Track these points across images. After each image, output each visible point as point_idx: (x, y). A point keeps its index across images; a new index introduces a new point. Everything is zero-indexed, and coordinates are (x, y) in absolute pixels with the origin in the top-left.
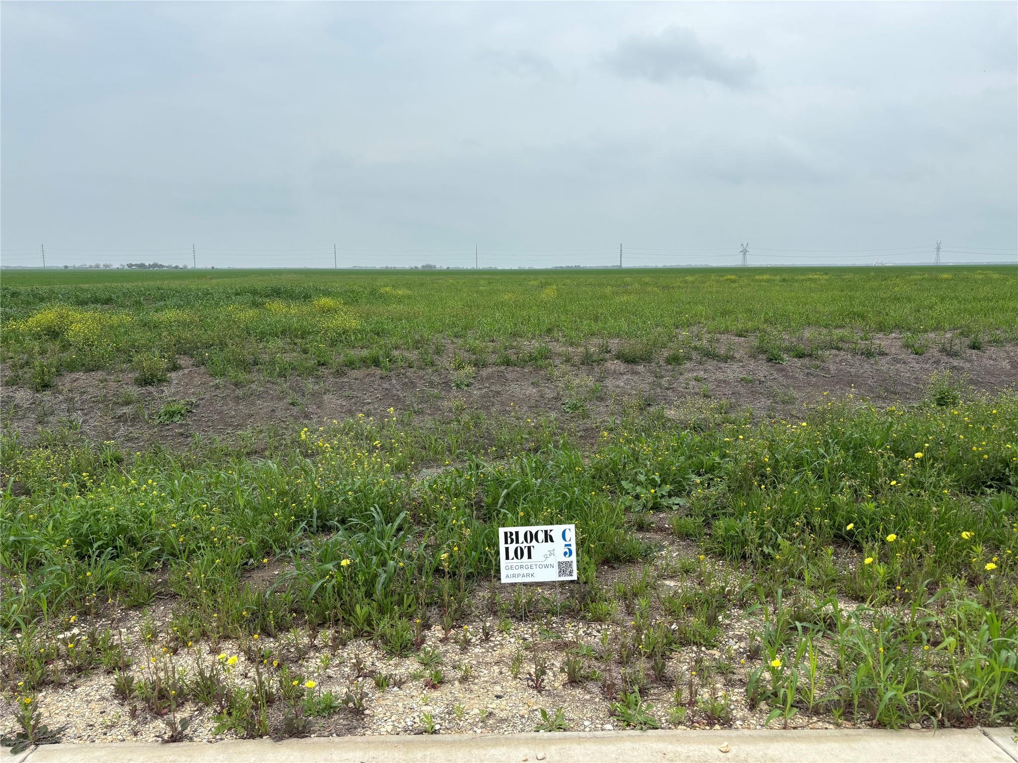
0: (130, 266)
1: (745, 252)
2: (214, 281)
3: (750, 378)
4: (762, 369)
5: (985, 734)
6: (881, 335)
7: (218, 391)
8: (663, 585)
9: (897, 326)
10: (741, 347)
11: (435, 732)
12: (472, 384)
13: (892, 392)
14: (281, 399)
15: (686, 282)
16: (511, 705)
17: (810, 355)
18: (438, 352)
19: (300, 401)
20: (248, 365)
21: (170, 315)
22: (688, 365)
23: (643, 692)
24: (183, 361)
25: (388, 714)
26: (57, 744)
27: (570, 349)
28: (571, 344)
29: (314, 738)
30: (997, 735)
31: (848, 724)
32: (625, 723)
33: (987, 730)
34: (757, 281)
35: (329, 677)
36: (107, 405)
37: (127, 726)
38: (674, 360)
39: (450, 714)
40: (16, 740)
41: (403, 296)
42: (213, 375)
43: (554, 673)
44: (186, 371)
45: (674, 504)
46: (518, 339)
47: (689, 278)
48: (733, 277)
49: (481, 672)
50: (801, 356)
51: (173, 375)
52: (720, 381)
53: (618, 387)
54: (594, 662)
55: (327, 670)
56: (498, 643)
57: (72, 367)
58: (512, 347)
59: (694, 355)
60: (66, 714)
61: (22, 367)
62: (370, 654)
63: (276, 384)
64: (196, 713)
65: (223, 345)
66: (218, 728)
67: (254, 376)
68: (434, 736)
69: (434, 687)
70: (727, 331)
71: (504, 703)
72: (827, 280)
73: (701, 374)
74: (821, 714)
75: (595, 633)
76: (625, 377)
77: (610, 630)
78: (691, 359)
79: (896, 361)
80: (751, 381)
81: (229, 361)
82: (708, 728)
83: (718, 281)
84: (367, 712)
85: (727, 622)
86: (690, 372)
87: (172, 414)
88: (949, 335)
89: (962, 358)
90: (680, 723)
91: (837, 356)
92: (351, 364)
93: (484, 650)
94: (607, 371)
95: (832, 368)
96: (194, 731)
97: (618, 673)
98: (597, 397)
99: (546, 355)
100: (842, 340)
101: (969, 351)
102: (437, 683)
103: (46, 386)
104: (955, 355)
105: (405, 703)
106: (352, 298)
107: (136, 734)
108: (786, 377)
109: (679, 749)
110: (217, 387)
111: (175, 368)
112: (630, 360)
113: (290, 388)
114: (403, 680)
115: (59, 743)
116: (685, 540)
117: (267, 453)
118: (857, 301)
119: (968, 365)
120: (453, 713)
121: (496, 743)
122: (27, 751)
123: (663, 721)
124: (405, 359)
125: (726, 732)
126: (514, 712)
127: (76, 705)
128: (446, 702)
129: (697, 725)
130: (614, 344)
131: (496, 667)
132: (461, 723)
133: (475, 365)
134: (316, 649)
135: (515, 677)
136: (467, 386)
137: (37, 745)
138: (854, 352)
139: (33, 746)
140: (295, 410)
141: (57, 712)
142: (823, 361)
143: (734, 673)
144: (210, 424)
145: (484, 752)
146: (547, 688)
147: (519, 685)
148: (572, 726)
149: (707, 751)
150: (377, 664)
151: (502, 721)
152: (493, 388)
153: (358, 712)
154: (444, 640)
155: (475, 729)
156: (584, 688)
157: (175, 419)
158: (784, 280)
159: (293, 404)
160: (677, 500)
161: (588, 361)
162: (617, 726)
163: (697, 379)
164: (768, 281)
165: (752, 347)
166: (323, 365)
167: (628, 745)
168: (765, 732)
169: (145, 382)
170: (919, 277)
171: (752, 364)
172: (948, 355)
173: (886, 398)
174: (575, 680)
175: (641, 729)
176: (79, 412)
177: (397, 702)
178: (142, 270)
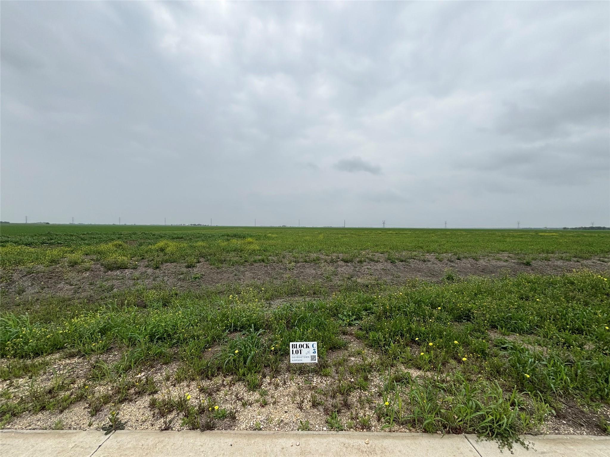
0: (191, 225)
1: (384, 223)
2: (216, 231)
3: (385, 268)
4: (389, 266)
5: (466, 437)
6: (428, 254)
7: (212, 270)
8: (350, 360)
9: (433, 251)
10: (382, 259)
11: (261, 429)
12: (294, 269)
13: (432, 274)
14: (232, 273)
15: (365, 233)
16: (290, 416)
17: (405, 261)
18: (284, 257)
19: (238, 274)
20: (222, 262)
21: (200, 243)
22: (365, 263)
23: (339, 412)
24: (202, 260)
25: (245, 419)
26: (122, 430)
27: (326, 257)
28: (327, 256)
29: (216, 431)
30: (470, 438)
31: (413, 430)
32: (331, 427)
33: (466, 435)
34: (388, 233)
35: (226, 400)
36: (176, 275)
37: (150, 421)
38: (360, 262)
39: (267, 420)
40: (109, 427)
41: (275, 237)
42: (211, 265)
43: (307, 401)
44: (202, 263)
45: (356, 323)
46: (310, 253)
47: (366, 232)
48: (380, 232)
49: (281, 399)
50: (402, 261)
51: (198, 264)
52: (375, 269)
53: (342, 271)
54: (322, 396)
55: (226, 396)
56: (288, 385)
57: (166, 262)
58: (308, 256)
59: (367, 260)
60: (130, 414)
61: (151, 261)
62: (243, 389)
63: (231, 268)
64: (176, 415)
65: (215, 255)
66: (182, 423)
67: (224, 265)
68: (260, 432)
69: (263, 406)
70: (377, 252)
71: (287, 415)
72: (410, 234)
73: (369, 267)
74: (404, 424)
75: (324, 382)
76: (344, 267)
77: (329, 380)
78: (366, 262)
79: (433, 263)
80: (385, 270)
81: (216, 260)
82: (361, 430)
83: (375, 233)
84: (237, 418)
85: (372, 378)
86: (365, 266)
87: (196, 278)
88: (450, 255)
89: (455, 263)
90: (351, 428)
91: (414, 261)
92: (255, 261)
93: (283, 389)
94: (338, 265)
95: (412, 265)
96: (174, 425)
97: (331, 401)
98: (335, 274)
99: (318, 259)
100: (415, 256)
101: (457, 261)
102: (264, 404)
103: (157, 268)
104: (452, 262)
105: (252, 414)
106: (258, 238)
107: (152, 425)
108: (397, 268)
109: (350, 441)
110: (211, 269)
111: (199, 262)
112: (346, 261)
113: (235, 269)
114: (252, 402)
115: (124, 429)
116: (359, 340)
117: (225, 293)
118: (420, 242)
119: (457, 265)
120: (269, 420)
121: (282, 436)
122: (111, 433)
123: (345, 426)
124: (272, 260)
125: (368, 433)
126: (291, 420)
127: (135, 410)
128: (266, 414)
129: (357, 429)
130: (341, 256)
131: (286, 397)
132: (271, 425)
133: (295, 262)
134: (224, 386)
135: (293, 403)
136: (292, 269)
137: (115, 430)
138: (419, 260)
139: (114, 431)
140: (236, 277)
141: (127, 413)
142: (409, 263)
143: (373, 403)
144: (208, 282)
145: (277, 441)
146: (304, 408)
147: (294, 406)
148: (311, 427)
149: (361, 443)
150: (244, 394)
151: (286, 424)
152: (301, 270)
153: (233, 418)
154: (270, 384)
155: (276, 428)
156: (317, 409)
157: (197, 280)
158: (396, 233)
159: (235, 275)
160: (357, 322)
161: (332, 261)
162: (328, 428)
163: (368, 269)
164: (391, 233)
165: (386, 258)
166: (246, 261)
167: (331, 439)
168: (383, 433)
169: (188, 267)
170: (440, 233)
171: (386, 264)
172: (450, 262)
173: (430, 276)
174: (315, 405)
175: (337, 431)
176: (167, 277)
177: (249, 413)
178: (195, 226)
